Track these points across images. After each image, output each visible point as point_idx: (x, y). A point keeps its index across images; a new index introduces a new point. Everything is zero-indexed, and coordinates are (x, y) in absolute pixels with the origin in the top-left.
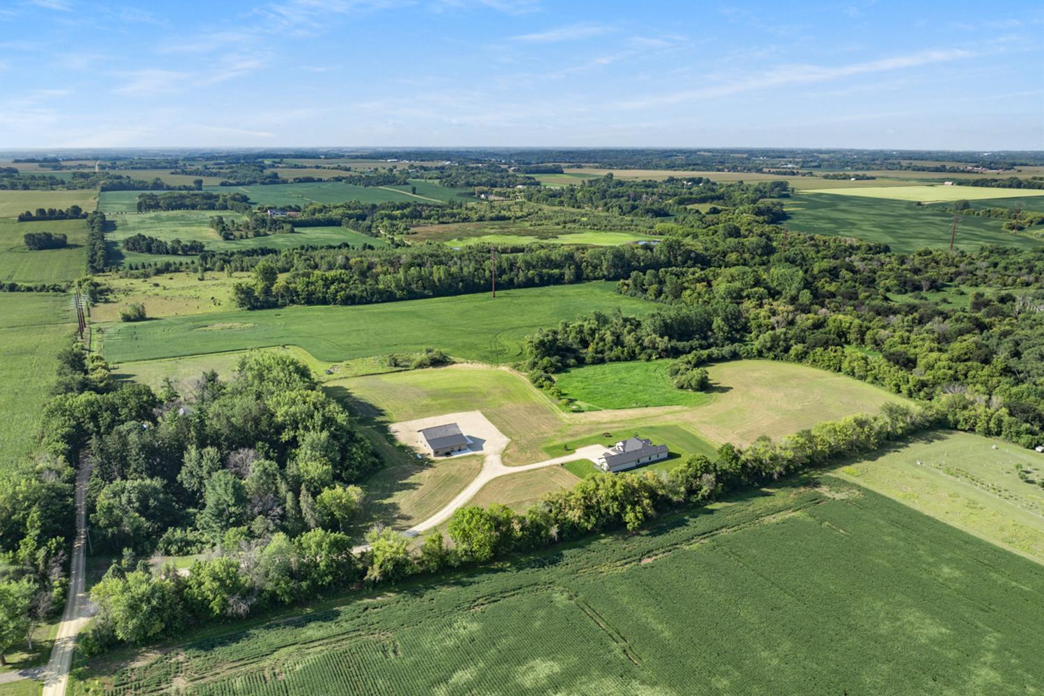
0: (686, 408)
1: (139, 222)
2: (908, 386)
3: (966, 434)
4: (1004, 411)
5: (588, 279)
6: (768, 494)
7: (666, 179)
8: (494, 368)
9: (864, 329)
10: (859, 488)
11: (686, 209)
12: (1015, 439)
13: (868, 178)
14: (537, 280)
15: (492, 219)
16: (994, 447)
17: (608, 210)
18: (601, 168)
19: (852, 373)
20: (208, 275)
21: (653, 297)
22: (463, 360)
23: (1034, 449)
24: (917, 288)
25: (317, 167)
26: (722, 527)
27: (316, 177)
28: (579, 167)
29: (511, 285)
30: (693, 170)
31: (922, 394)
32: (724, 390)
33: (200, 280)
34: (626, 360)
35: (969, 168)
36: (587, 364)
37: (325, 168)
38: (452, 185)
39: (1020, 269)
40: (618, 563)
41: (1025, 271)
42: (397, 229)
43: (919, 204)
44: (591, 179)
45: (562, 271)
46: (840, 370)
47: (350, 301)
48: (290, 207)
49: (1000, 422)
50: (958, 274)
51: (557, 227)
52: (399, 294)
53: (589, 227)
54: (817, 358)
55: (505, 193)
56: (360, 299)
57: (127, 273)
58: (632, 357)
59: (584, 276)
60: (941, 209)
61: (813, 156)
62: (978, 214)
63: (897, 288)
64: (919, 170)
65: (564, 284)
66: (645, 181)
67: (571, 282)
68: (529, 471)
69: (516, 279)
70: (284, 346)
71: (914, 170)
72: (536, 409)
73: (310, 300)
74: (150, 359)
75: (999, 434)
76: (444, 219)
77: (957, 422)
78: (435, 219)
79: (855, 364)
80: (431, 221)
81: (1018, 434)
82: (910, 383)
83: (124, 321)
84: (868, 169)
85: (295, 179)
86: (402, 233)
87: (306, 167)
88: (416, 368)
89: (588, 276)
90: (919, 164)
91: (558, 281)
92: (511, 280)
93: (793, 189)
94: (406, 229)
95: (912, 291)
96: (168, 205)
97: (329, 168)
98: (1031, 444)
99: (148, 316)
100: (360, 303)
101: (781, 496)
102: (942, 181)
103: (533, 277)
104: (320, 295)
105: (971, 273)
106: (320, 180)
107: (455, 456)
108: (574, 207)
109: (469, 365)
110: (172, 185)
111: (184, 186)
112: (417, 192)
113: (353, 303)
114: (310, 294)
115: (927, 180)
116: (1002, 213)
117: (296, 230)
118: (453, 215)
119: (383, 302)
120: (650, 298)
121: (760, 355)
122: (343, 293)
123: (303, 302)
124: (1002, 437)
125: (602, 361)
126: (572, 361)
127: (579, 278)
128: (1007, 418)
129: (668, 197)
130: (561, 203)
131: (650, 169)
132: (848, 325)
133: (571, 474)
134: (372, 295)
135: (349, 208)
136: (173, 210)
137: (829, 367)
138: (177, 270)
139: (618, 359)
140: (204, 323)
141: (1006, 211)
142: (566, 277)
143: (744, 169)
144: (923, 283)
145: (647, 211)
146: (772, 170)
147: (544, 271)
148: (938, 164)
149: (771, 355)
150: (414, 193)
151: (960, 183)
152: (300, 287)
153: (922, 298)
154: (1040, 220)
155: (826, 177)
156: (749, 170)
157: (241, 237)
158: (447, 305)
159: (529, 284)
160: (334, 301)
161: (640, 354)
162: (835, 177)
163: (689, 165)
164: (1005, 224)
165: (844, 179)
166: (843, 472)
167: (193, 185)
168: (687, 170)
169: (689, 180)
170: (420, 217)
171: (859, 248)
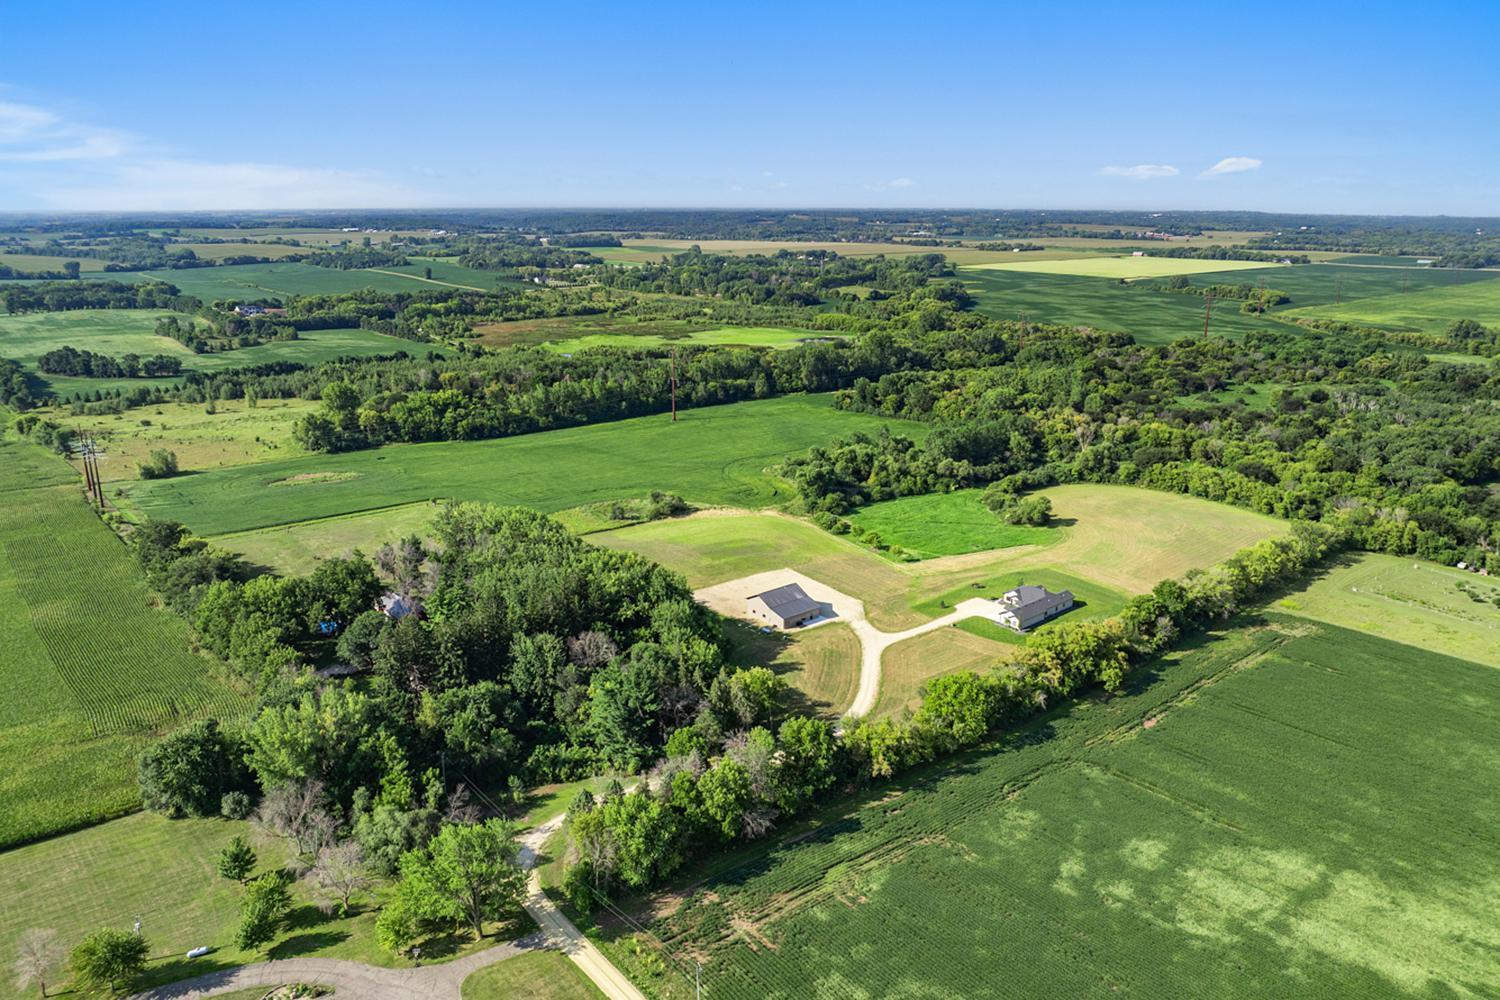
0: (1040, 547)
1: (26, 330)
2: (1283, 503)
3: (1377, 555)
4: (1413, 524)
5: (784, 392)
6: (1218, 638)
7: (777, 252)
8: (756, 514)
9: (1189, 440)
10: (1314, 623)
11: (838, 293)
12: (1432, 557)
13: (1035, 249)
14: (720, 394)
15: (577, 313)
16: (1416, 566)
17: (733, 297)
18: (669, 238)
19: (1204, 494)
20: (220, 404)
21: (892, 412)
22: (708, 505)
23: (1455, 565)
24: (1200, 387)
25: (245, 241)
26: (1201, 679)
27: (260, 256)
28: (639, 237)
29: (686, 403)
30: (799, 240)
31: (1301, 512)
32: (1070, 522)
33: (209, 413)
34: (920, 493)
35: (1149, 234)
36: (875, 501)
37: (256, 242)
38: (481, 265)
39: (1304, 360)
40: (1123, 729)
41: (1310, 362)
42: (452, 330)
43: (1122, 281)
44: (676, 253)
45: (750, 381)
46: (1186, 490)
47: (477, 433)
48: (265, 301)
49: (1414, 539)
50: (1237, 369)
51: (678, 322)
52: (542, 420)
53: (725, 320)
54: (1155, 477)
55: (569, 275)
56: (490, 431)
57: (82, 407)
58: (926, 490)
59: (778, 388)
60: (1152, 286)
61: (943, 220)
62: (1201, 293)
63: (1177, 389)
64: (1090, 237)
65: (755, 399)
66: (750, 256)
67: (764, 396)
68: (920, 636)
69: (694, 395)
70: (434, 501)
71: (1084, 237)
72: (857, 561)
73: (417, 435)
74: (243, 531)
75: (1412, 551)
76: (509, 315)
77: (1365, 541)
78: (496, 315)
79: (1210, 481)
80: (492, 317)
81: (1436, 549)
82: (1285, 500)
83: (146, 478)
84: (1025, 237)
85: (225, 260)
86: (462, 336)
87: (223, 242)
88: (651, 519)
89: (783, 388)
90: (1088, 228)
91: (747, 395)
92: (688, 396)
93: (954, 265)
94: (466, 330)
95: (1195, 392)
96: (58, 301)
97: (264, 242)
98: (1452, 560)
99: (181, 469)
100: (491, 436)
101: (1237, 640)
102: (1129, 251)
103: (716, 391)
104: (432, 426)
105: (1252, 366)
106: (266, 261)
107: (810, 627)
108: (679, 293)
109: (719, 512)
110: (27, 271)
111: (49, 273)
112: (433, 276)
113: (481, 437)
114: (418, 426)
115: (1107, 250)
116: (1230, 292)
117: (301, 334)
118: (520, 309)
119: (522, 433)
120: (887, 412)
121: (1081, 478)
122: (464, 422)
123: (406, 438)
124: (1417, 554)
125: (891, 497)
126: (858, 498)
127: (773, 391)
128: (1418, 532)
129: (803, 278)
130: (660, 289)
131: (739, 239)
132: (1167, 435)
133: (974, 636)
134: (507, 424)
135: (363, 300)
136: (68, 309)
137: (1171, 488)
138: (159, 401)
139: (911, 493)
140: (277, 474)
141: (1235, 289)
142: (757, 390)
143: (868, 238)
144: (1207, 381)
145: (792, 298)
146: (906, 239)
147: (729, 381)
148: (1111, 229)
149: (1095, 477)
150: (429, 278)
151: (1152, 254)
152: (400, 418)
153: (1213, 400)
154: (1278, 299)
155: (982, 248)
156: (875, 240)
157: (223, 348)
158: (616, 433)
159: (711, 400)
160: (455, 436)
161: (934, 485)
162: (993, 248)
163: (793, 233)
164: (1243, 305)
165: (1005, 249)
166: (1281, 605)
167: (64, 271)
168: (791, 240)
169: (809, 254)
170: (473, 311)
171: (1097, 340)
